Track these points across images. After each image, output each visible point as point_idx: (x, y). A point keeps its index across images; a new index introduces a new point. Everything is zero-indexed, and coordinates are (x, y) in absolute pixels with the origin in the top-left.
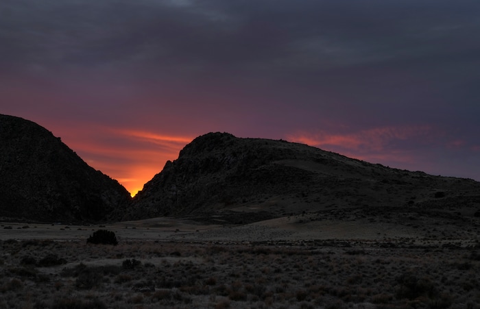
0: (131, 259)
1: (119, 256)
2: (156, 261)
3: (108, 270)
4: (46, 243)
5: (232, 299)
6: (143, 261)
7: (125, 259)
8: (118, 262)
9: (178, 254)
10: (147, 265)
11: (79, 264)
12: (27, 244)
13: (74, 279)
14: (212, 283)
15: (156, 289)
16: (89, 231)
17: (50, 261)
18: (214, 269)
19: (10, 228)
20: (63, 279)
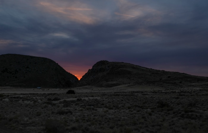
0: (79, 98)
1: (76, 97)
2: (87, 99)
3: (73, 101)
4: (54, 94)
5: (109, 109)
6: (83, 99)
7: (77, 98)
8: (75, 99)
9: (93, 96)
10: (84, 100)
11: (64, 100)
12: (49, 94)
13: (63, 104)
14: (103, 104)
15: (87, 107)
16: (67, 90)
17: (56, 99)
18: (103, 101)
19: (44, 90)
20: (60, 104)
